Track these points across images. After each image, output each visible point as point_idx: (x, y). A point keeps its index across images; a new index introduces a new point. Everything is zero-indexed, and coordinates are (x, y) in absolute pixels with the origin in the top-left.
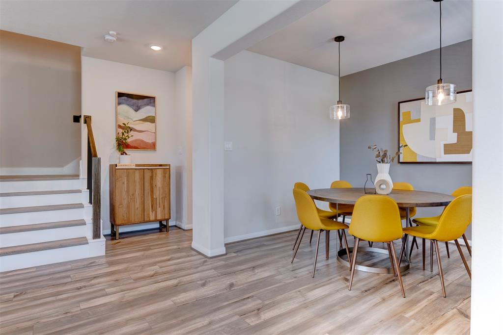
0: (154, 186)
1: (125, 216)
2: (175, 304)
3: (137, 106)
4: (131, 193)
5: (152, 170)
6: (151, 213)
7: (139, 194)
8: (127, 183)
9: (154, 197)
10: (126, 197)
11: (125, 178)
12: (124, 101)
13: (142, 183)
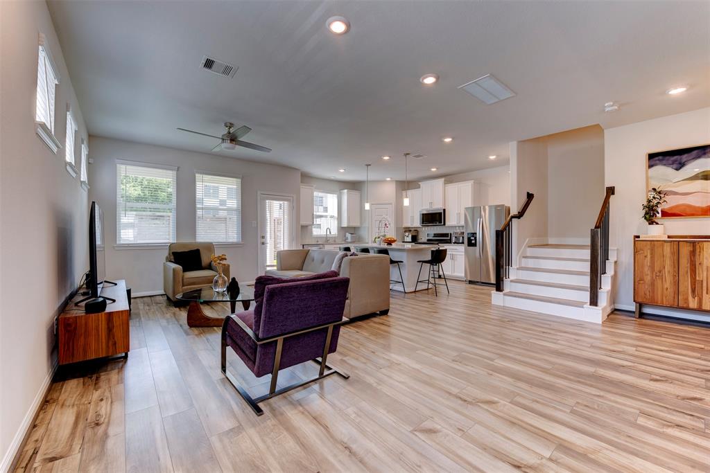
0: (697, 264)
1: (648, 294)
2: (594, 372)
3: (680, 163)
4: (657, 269)
5: (694, 243)
6: (690, 298)
7: (669, 272)
8: (651, 257)
9: (697, 278)
10: (649, 273)
11: (649, 251)
12: (658, 162)
13: (676, 258)
